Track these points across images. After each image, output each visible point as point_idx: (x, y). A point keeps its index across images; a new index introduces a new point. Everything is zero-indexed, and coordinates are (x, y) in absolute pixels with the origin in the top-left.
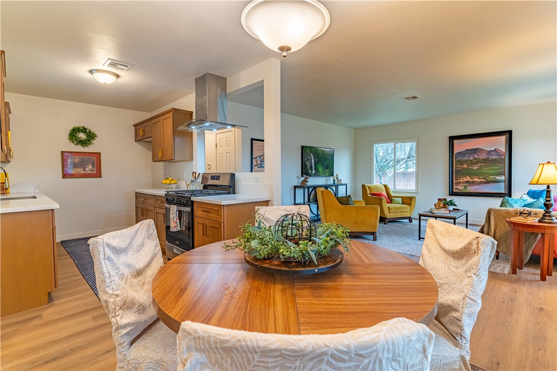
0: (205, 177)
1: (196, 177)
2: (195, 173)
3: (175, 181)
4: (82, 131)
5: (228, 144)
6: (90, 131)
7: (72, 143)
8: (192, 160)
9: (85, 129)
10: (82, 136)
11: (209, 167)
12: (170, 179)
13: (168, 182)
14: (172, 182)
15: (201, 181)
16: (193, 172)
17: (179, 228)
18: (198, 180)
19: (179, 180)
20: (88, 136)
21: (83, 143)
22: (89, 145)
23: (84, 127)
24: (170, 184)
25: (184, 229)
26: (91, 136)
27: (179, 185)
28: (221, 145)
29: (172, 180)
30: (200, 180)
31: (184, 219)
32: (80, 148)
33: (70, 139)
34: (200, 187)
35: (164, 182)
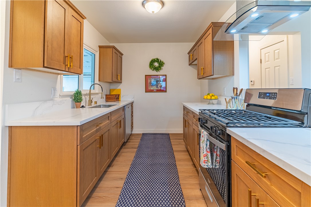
0: (248, 93)
1: (237, 93)
2: (237, 89)
3: (216, 96)
4: (157, 61)
5: (276, 57)
6: (161, 61)
7: (151, 70)
8: (233, 75)
9: (158, 59)
10: (156, 64)
11: (252, 83)
12: (211, 95)
13: (209, 97)
14: (213, 98)
15: (244, 98)
16: (234, 88)
17: (210, 164)
18: (240, 97)
19: (220, 96)
20: (159, 64)
21: (157, 69)
22: (160, 70)
23: (157, 58)
24: (211, 99)
25: (217, 167)
26: (161, 64)
27: (220, 101)
28: (267, 60)
29: (213, 96)
30: (242, 97)
31: (218, 153)
32: (155, 73)
33: (150, 67)
34: (242, 106)
35: (205, 97)
